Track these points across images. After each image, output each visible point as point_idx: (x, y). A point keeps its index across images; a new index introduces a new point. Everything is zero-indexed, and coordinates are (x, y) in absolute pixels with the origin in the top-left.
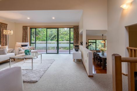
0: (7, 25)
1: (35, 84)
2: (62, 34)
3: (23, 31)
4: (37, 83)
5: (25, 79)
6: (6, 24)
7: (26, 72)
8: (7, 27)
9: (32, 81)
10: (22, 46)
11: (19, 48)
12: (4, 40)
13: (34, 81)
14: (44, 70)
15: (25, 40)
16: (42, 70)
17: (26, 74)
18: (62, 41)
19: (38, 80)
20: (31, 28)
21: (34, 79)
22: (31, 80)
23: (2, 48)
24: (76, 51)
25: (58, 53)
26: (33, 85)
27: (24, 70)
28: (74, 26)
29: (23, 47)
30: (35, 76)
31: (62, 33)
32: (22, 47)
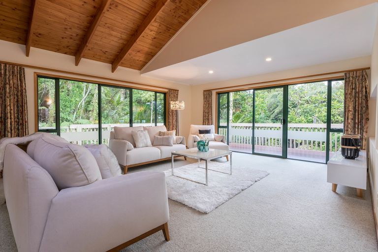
0: (178, 93)
1: (200, 217)
2: (307, 102)
3: (205, 101)
4: (205, 216)
5: (187, 200)
6: (176, 90)
7: (193, 187)
8: (177, 95)
9: (197, 210)
10: (201, 132)
11: (194, 136)
12: (174, 121)
13: (200, 210)
14: (229, 192)
15: (208, 120)
16: (226, 191)
17: (193, 190)
18: (308, 122)
19: (208, 210)
20: (219, 94)
21: (202, 207)
22: (195, 206)
23: (167, 135)
24: (347, 158)
25: (284, 156)
26: (196, 217)
27: (192, 181)
28: (347, 72)
29: (202, 135)
30: (207, 200)
31: (307, 98)
32: (199, 135)
